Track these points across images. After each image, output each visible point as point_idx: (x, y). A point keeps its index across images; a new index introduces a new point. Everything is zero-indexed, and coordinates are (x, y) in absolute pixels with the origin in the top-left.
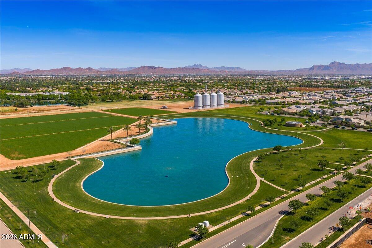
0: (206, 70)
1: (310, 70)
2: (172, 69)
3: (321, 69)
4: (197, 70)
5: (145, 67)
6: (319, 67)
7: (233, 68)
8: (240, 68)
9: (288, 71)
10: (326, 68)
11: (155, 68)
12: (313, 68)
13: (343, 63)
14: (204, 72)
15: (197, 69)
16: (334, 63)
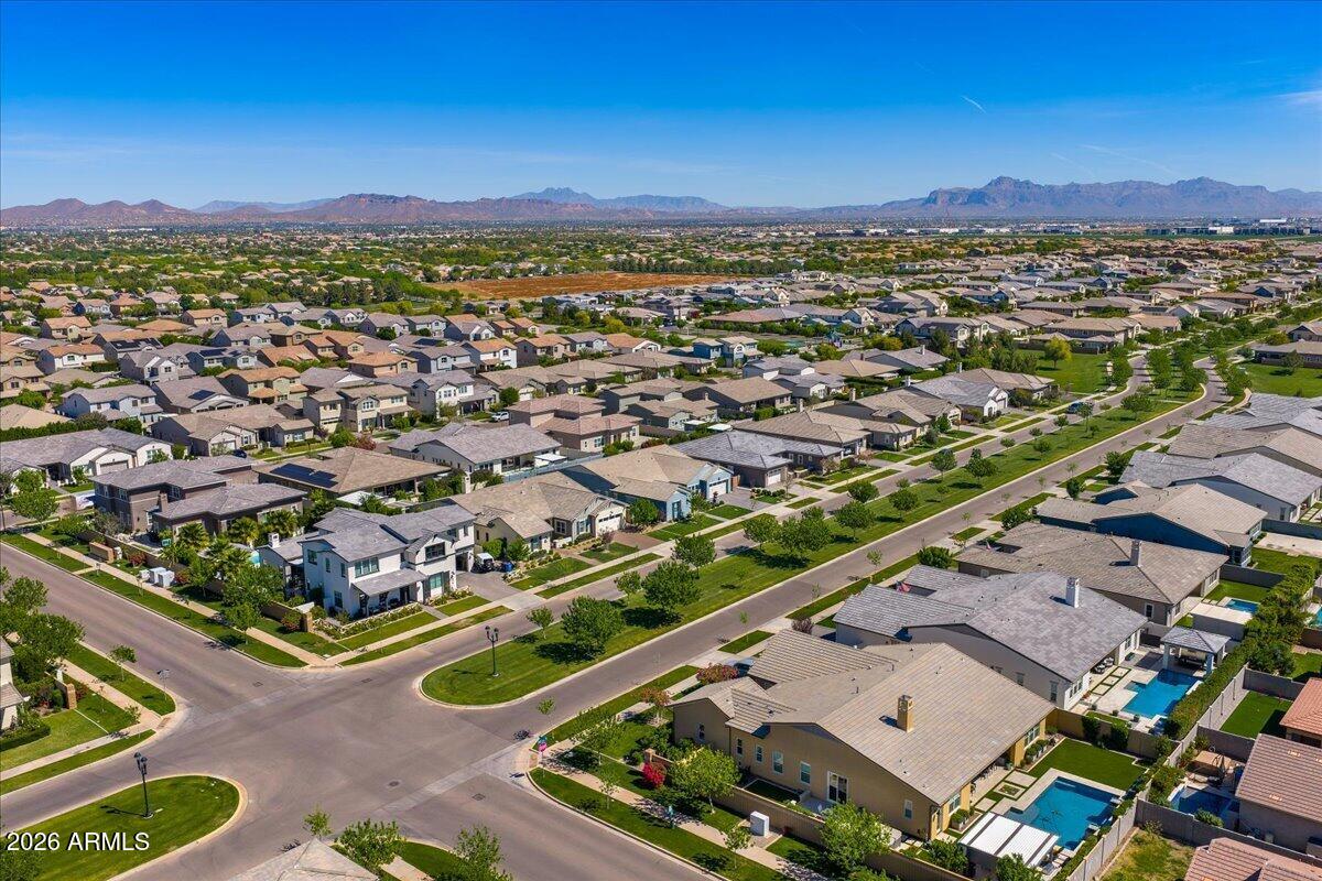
0: (579, 207)
1: (923, 204)
2: (457, 203)
3: (960, 201)
4: (545, 205)
5: (360, 196)
6: (953, 196)
7: (678, 201)
8: (702, 201)
9: (855, 208)
10: (977, 197)
11: (395, 199)
12: (932, 199)
13: (1027, 183)
14: (570, 214)
15: (547, 203)
16: (1000, 180)
